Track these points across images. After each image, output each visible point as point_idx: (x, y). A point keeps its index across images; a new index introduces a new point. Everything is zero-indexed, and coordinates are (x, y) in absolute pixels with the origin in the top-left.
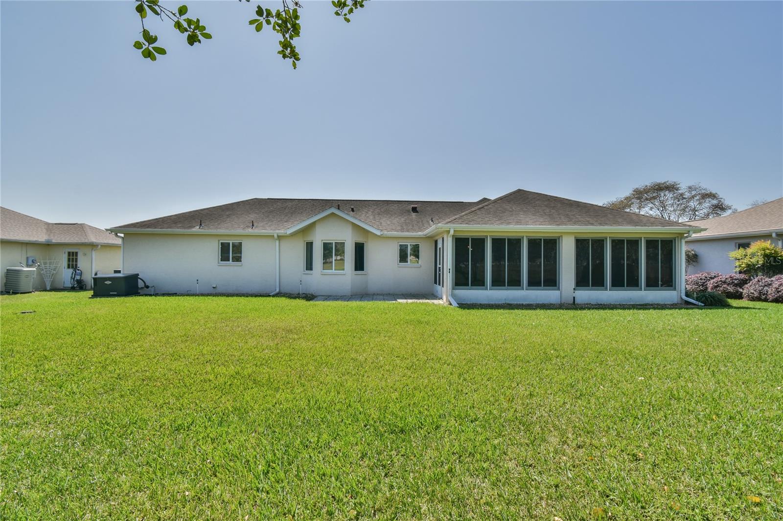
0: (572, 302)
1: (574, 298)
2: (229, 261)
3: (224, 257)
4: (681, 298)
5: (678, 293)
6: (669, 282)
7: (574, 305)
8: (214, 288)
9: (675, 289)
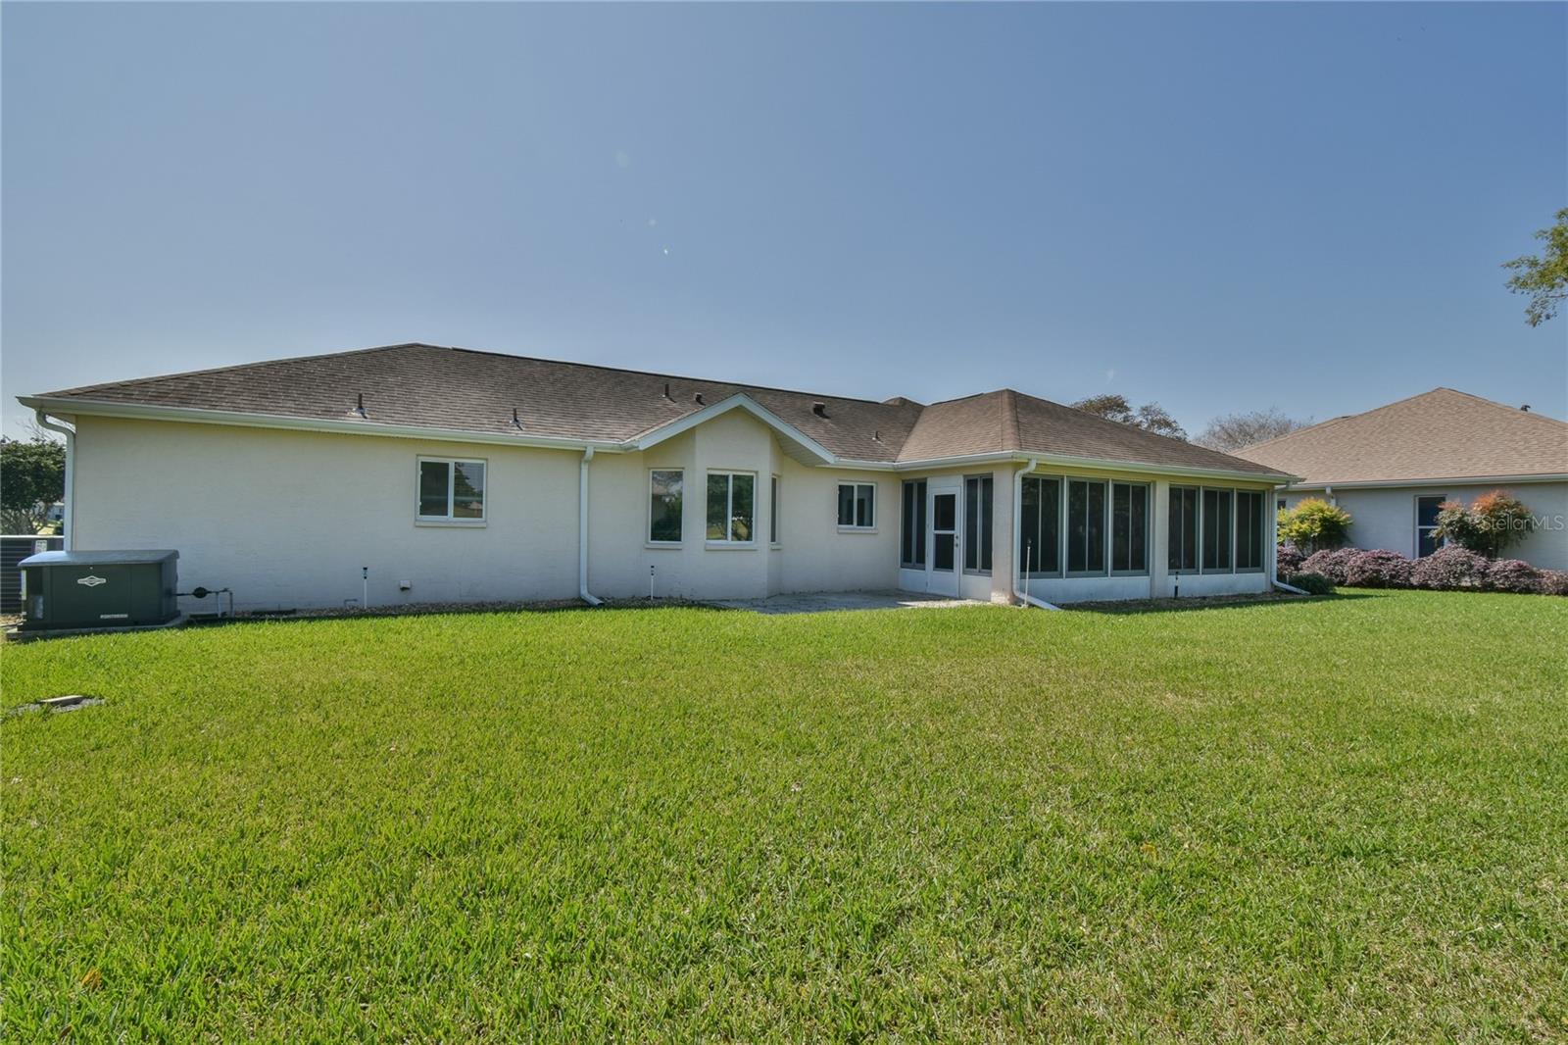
0: (1173, 596)
1: (1176, 588)
2: (445, 513)
3: (432, 501)
4: (1272, 583)
5: (1267, 576)
6: (1252, 559)
7: (1177, 603)
8: (403, 589)
9: (1263, 571)
